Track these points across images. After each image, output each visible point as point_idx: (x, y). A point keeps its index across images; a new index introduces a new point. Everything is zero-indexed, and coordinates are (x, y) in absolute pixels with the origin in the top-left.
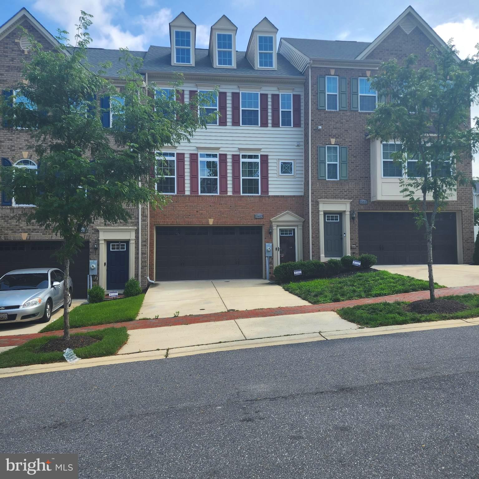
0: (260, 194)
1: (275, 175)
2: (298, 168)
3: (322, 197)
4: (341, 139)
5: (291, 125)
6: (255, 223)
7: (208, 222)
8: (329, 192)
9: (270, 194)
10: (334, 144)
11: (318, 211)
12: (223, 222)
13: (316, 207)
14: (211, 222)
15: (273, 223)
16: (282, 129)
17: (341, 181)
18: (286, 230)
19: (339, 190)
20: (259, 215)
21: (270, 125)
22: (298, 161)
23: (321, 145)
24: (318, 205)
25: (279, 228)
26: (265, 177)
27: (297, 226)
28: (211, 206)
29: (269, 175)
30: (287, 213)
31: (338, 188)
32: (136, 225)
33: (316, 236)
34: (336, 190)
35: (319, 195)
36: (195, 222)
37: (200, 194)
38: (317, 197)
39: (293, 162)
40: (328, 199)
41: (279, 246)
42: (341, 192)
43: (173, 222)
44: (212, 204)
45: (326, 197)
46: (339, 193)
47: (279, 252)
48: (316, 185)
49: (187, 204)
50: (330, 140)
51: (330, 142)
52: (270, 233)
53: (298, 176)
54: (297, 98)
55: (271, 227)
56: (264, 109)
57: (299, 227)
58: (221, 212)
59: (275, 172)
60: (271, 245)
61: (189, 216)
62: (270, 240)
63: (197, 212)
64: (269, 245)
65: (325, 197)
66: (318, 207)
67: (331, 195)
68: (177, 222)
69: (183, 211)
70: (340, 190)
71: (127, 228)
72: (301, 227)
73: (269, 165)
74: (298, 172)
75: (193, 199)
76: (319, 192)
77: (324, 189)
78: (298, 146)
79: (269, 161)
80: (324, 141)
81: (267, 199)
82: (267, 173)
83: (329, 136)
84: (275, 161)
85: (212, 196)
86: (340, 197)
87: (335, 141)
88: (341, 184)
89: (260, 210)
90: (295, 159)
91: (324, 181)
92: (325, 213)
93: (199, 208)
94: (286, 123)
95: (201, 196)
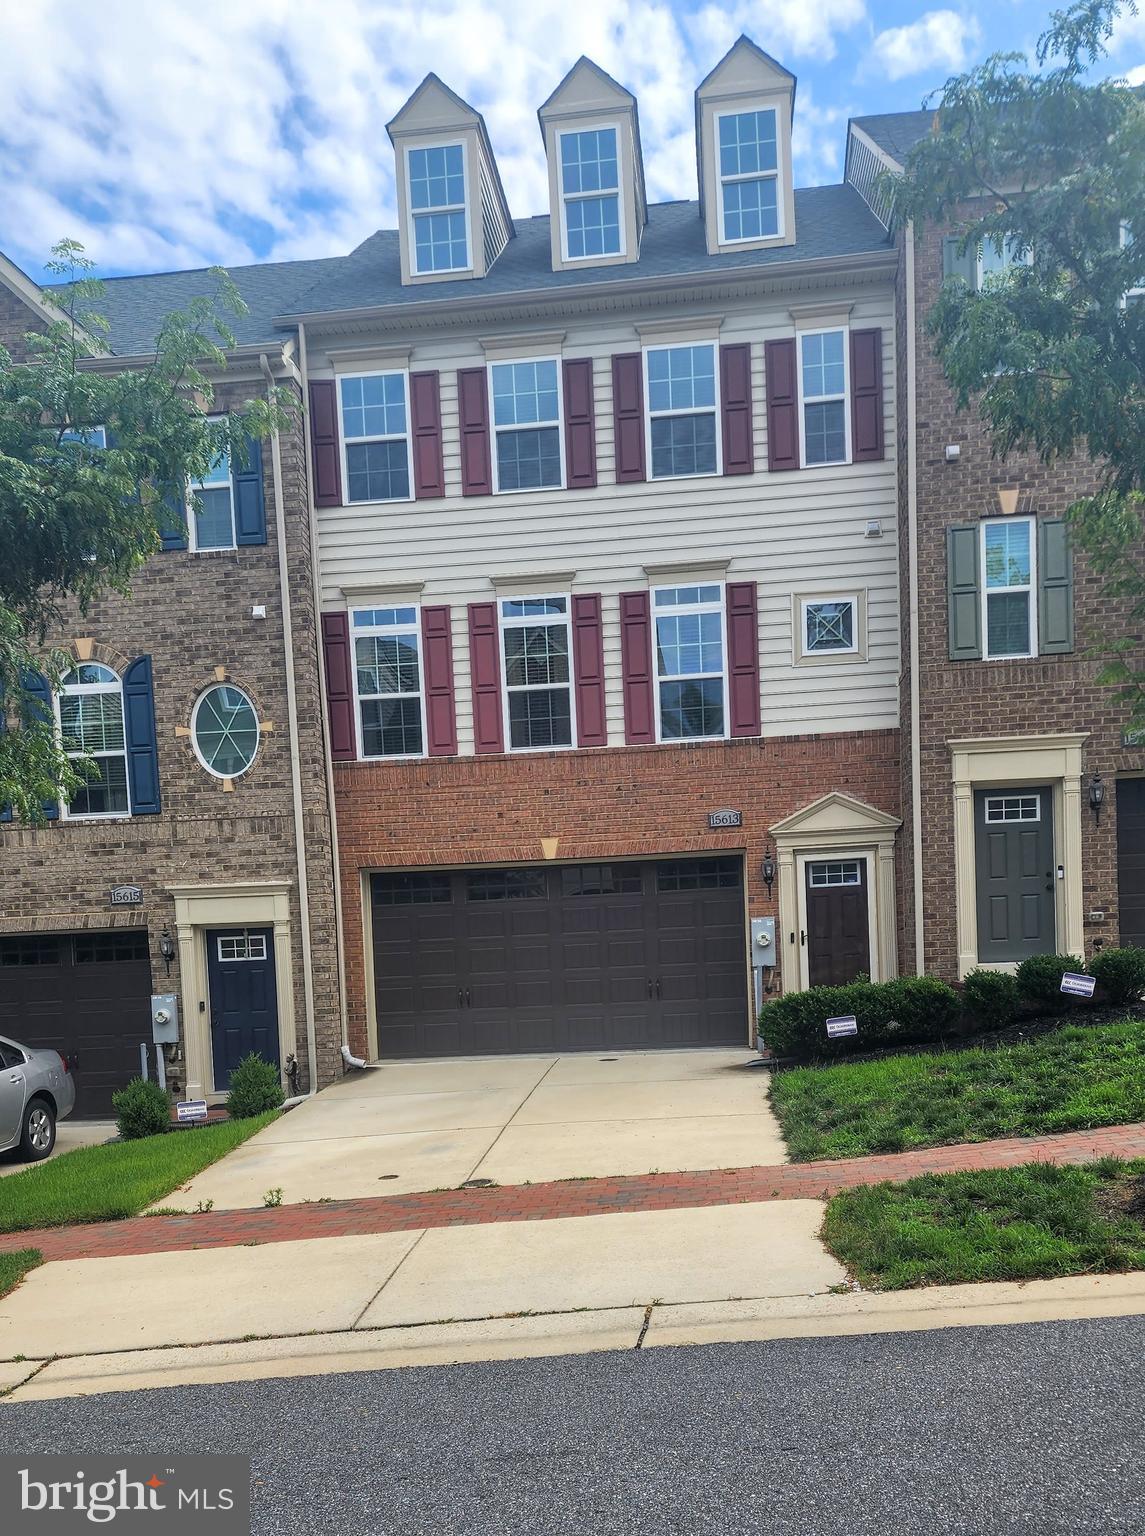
0: (727, 736)
1: (786, 659)
2: (874, 625)
3: (965, 730)
4: (1046, 490)
5: (842, 457)
6: (709, 844)
7: (540, 851)
8: (996, 706)
9: (767, 732)
10: (1013, 511)
11: (951, 787)
12: (593, 847)
13: (941, 769)
14: (550, 849)
15: (779, 843)
16: (810, 476)
17: (1044, 659)
18: (834, 866)
19: (1034, 695)
20: (725, 814)
21: (761, 465)
22: (874, 596)
23: (960, 521)
24: (949, 761)
25: (802, 860)
26: (746, 668)
27: (874, 847)
28: (547, 792)
29: (763, 661)
30: (833, 801)
31: (1033, 687)
32: (290, 872)
33: (943, 881)
34: (1022, 696)
35: (953, 723)
36: (496, 851)
37: (508, 749)
38: (943, 731)
39: (852, 600)
40: (990, 735)
41: (803, 926)
42: (1044, 702)
43: (419, 855)
44: (552, 784)
45: (984, 729)
46: (1036, 710)
47: (804, 950)
48: (941, 683)
49: (464, 789)
50: (996, 495)
51: (998, 503)
52: (770, 880)
53: (875, 653)
54: (867, 345)
55: (771, 858)
56: (737, 406)
57: (882, 853)
58: (583, 810)
59: (786, 645)
60: (770, 922)
61: (475, 831)
62: (771, 906)
63: (500, 815)
64: (764, 923)
65: (976, 729)
66: (950, 769)
67: (1005, 720)
68: (432, 854)
69: (453, 815)
70: (1040, 694)
71: (263, 883)
72: (890, 853)
73: (762, 619)
74: (876, 639)
75: (484, 773)
76: (951, 709)
77: (974, 699)
78: (874, 534)
79: (762, 605)
80: (970, 505)
81: (755, 751)
82: (754, 654)
83: (995, 480)
84: (785, 603)
85: (552, 755)
86: (1040, 725)
87: (1019, 501)
88: (1045, 673)
89: (730, 794)
90: (861, 590)
91: (973, 664)
92: (980, 791)
93: (506, 800)
94: (825, 449)
95: (512, 758)
